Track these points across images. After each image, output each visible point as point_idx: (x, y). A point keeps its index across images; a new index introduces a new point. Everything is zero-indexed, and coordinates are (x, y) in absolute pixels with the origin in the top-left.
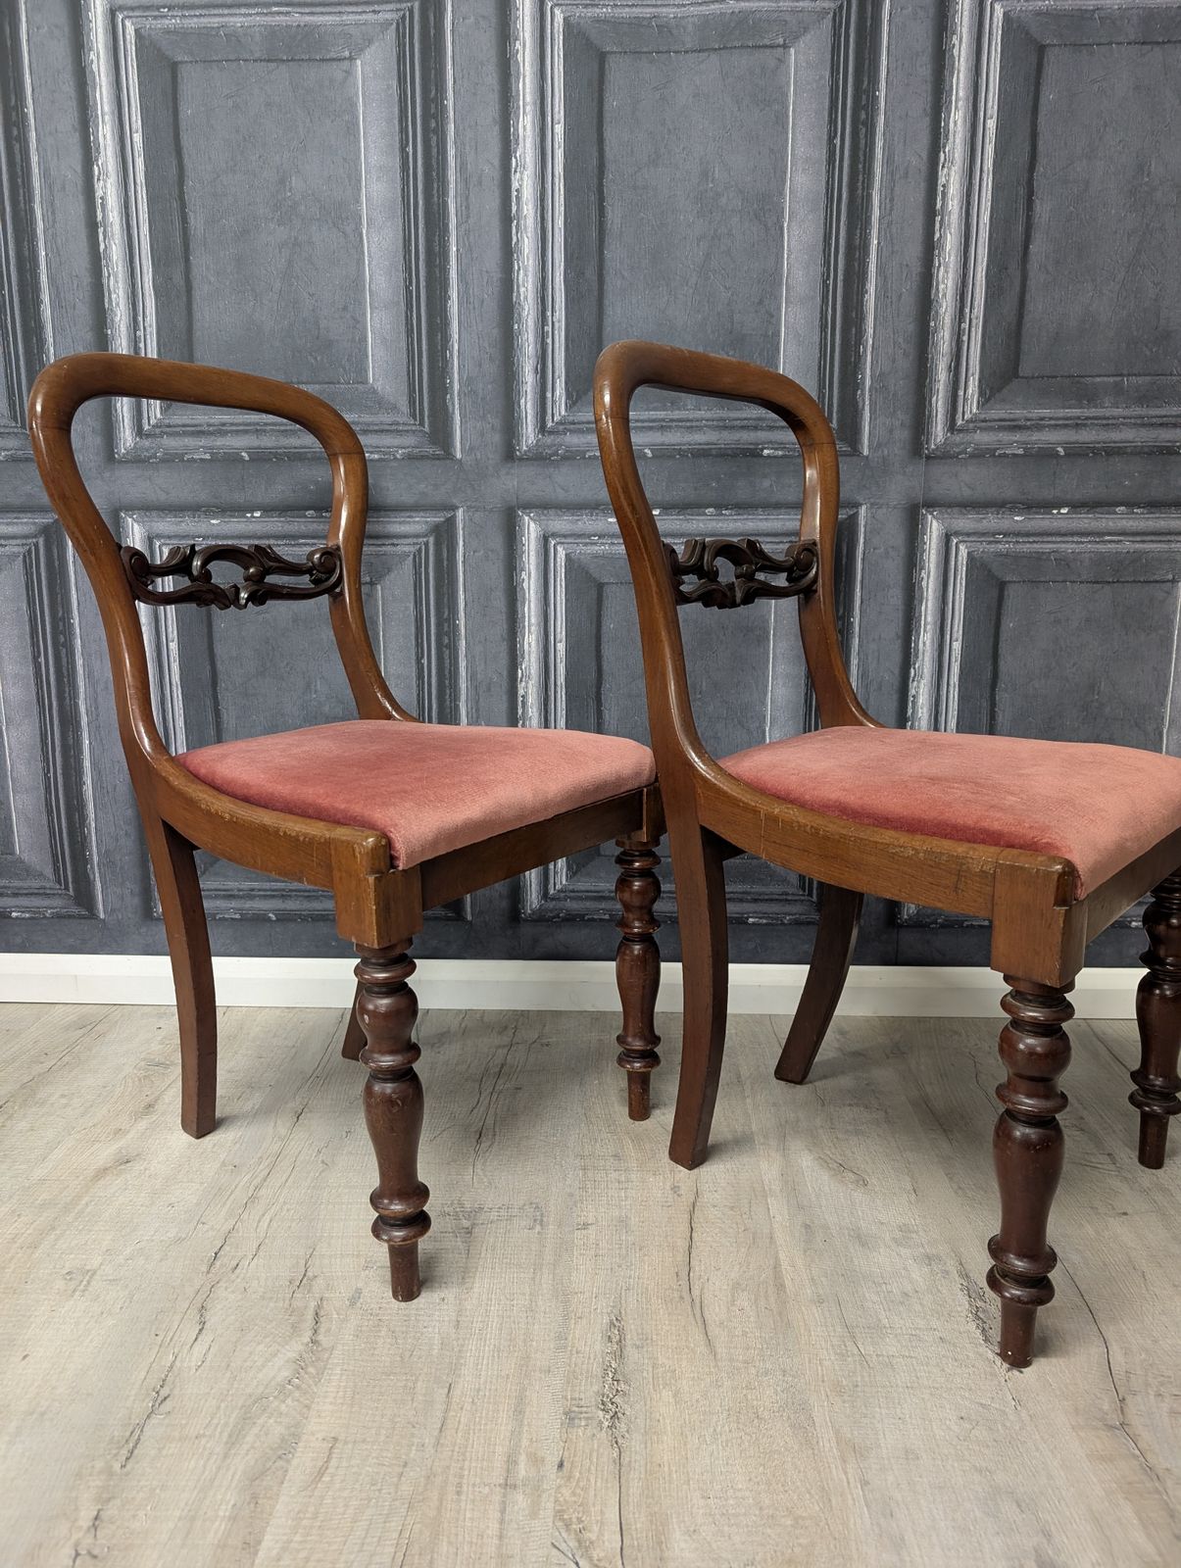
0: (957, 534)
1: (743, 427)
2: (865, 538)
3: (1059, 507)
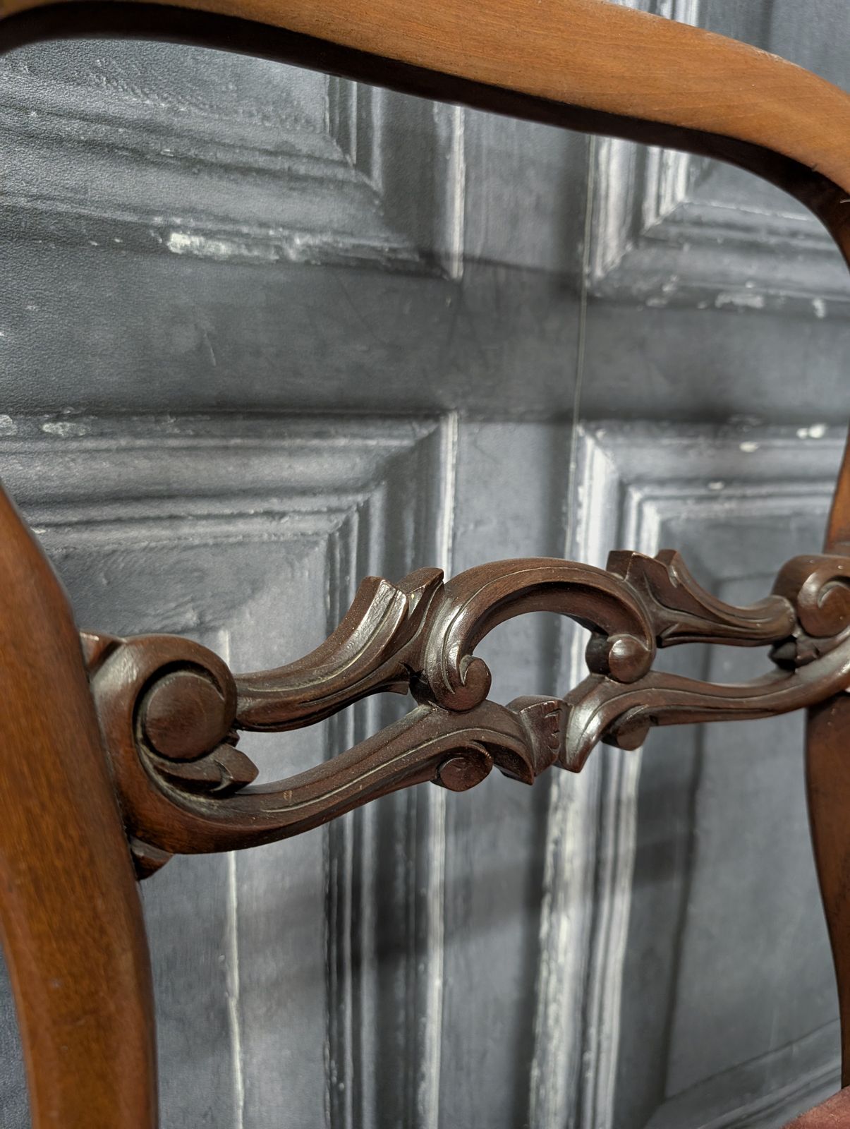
0: (640, 481)
2: (456, 498)
3: (809, 422)
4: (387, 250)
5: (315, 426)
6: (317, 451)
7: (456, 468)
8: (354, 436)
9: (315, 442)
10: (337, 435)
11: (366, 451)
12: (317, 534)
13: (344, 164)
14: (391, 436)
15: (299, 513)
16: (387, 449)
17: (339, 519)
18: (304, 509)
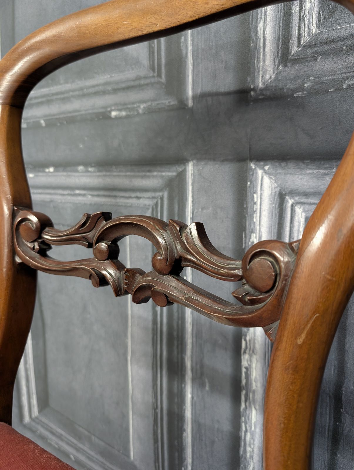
1: (96, 94)
2: (193, 197)
4: (167, 103)
5: (148, 168)
6: (149, 177)
7: (193, 184)
8: (159, 171)
9: (148, 174)
10: (154, 171)
11: (162, 177)
12: (149, 205)
13: (153, 77)
14: (169, 171)
15: (144, 197)
16: (168, 176)
17: (155, 201)
18: (146, 197)
